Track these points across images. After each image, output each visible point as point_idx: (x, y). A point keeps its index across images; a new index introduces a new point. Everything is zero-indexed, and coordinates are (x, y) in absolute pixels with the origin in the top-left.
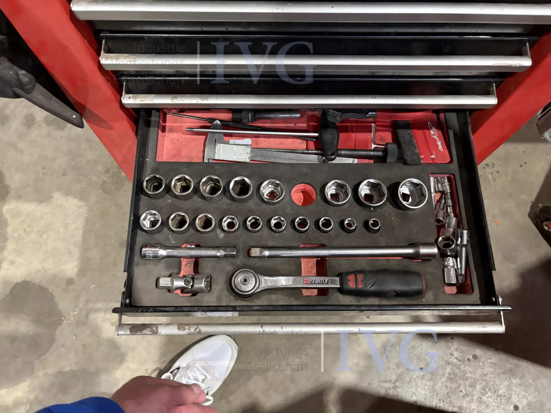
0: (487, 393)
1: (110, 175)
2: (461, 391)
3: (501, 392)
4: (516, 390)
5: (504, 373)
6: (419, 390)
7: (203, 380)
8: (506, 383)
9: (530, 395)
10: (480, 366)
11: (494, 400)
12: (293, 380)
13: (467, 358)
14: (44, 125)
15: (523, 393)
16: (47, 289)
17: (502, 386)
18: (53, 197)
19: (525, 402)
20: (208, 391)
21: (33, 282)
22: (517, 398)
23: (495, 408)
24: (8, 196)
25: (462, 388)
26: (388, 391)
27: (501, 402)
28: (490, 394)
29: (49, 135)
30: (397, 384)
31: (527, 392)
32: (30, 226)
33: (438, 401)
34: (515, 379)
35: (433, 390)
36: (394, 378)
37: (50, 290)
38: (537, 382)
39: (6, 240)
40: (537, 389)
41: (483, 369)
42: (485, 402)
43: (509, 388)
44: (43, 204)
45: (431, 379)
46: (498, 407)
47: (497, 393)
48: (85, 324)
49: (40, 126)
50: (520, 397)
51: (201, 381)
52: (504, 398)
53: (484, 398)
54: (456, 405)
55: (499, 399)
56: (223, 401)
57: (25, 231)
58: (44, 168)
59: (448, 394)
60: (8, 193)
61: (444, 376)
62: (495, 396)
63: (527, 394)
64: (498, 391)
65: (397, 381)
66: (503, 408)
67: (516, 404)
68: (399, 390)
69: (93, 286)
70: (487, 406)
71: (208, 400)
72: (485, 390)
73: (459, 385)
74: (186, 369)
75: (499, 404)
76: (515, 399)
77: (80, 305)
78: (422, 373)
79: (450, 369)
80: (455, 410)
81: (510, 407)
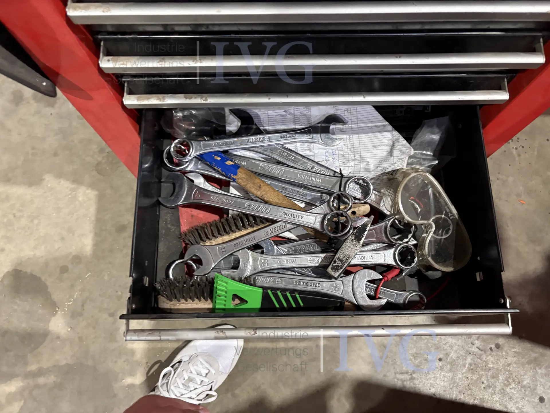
0: (510, 384)
1: (105, 155)
2: (483, 383)
3: (525, 383)
4: (542, 380)
5: (529, 363)
6: (438, 382)
7: (207, 374)
8: (531, 373)
10: (503, 356)
11: (517, 391)
12: (303, 373)
13: (489, 348)
14: (32, 102)
15: (549, 384)
16: (40, 278)
17: (526, 377)
18: (44, 180)
20: (212, 386)
21: (25, 271)
22: (543, 389)
23: (519, 400)
25: (483, 379)
26: (405, 383)
27: (525, 393)
28: (513, 385)
29: (38, 112)
30: (414, 375)
32: (20, 211)
33: (458, 394)
34: (540, 368)
35: (453, 381)
37: (43, 279)
41: (506, 358)
42: (508, 394)
43: (534, 378)
44: (33, 187)
45: (451, 370)
46: (522, 398)
47: (520, 384)
48: (81, 315)
49: (28, 103)
50: (545, 388)
51: (204, 375)
52: (529, 389)
53: (508, 390)
54: (477, 397)
55: (523, 390)
56: (229, 395)
57: (15, 216)
58: (33, 148)
59: (468, 385)
61: (465, 366)
62: (519, 387)
64: (523, 381)
65: (414, 372)
66: (528, 401)
67: (541, 396)
68: (416, 382)
69: (88, 274)
70: (511, 398)
71: (212, 396)
72: (508, 381)
73: (481, 376)
74: (188, 362)
75: (523, 396)
76: (540, 391)
77: (75, 295)
78: (440, 364)
79: (471, 360)
80: (477, 402)
81: (535, 399)
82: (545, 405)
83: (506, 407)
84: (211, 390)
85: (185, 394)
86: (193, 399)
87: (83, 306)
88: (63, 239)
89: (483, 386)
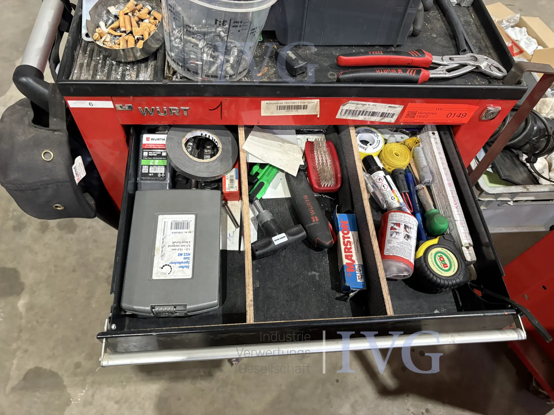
87: (93, 396)
88: (78, 339)
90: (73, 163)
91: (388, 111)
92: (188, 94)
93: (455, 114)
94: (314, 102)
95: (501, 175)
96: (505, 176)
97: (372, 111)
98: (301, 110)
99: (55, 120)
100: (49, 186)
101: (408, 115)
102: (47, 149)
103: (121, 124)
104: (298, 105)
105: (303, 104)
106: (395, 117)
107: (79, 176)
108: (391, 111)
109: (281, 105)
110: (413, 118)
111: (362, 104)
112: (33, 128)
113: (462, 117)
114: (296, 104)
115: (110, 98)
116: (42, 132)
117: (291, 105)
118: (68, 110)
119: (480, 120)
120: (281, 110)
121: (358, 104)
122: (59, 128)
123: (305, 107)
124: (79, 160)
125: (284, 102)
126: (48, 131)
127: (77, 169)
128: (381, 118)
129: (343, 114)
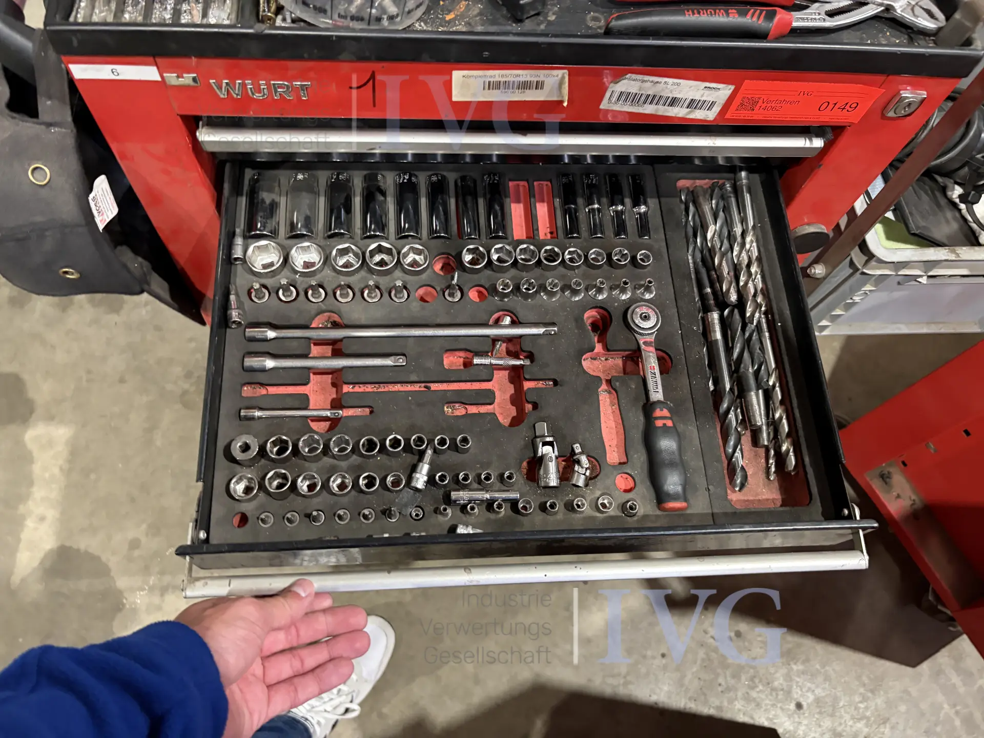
0: (757, 687)
2: (720, 685)
3: (776, 684)
4: (798, 679)
6: (660, 686)
8: (783, 671)
9: (817, 687)
11: (767, 696)
12: (477, 681)
14: (87, 307)
15: (809, 685)
16: (99, 558)
17: (778, 675)
18: (105, 416)
19: (811, 697)
20: (352, 697)
21: (76, 547)
22: (800, 692)
23: (769, 707)
24: (34, 415)
25: (721, 680)
26: (617, 690)
27: (777, 697)
28: (761, 687)
29: (96, 321)
30: (629, 678)
31: (814, 683)
32: (68, 461)
33: (688, 701)
34: (795, 664)
35: (680, 683)
36: (624, 670)
37: (104, 559)
38: (827, 668)
39: (31, 484)
40: (827, 678)
42: (754, 699)
43: (788, 677)
44: (89, 427)
45: (677, 670)
46: (773, 705)
47: (770, 685)
48: (159, 608)
50: (803, 690)
52: (782, 692)
53: (754, 694)
54: (713, 705)
55: (774, 693)
59: (701, 689)
60: (32, 411)
61: (695, 663)
62: (769, 689)
63: (813, 686)
64: (773, 682)
65: (628, 674)
66: (781, 708)
67: (798, 700)
68: (631, 687)
69: (170, 550)
70: (758, 705)
71: (354, 710)
72: (753, 682)
73: (717, 675)
75: (774, 702)
76: (797, 694)
77: (152, 580)
78: (664, 661)
79: (704, 653)
80: (712, 712)
81: (790, 705)
82: (804, 714)
83: (752, 718)
84: (351, 702)
85: (316, 706)
86: (329, 712)
87: (162, 595)
88: (133, 500)
89: (720, 689)
90: (91, 189)
91: (702, 96)
92: (306, 55)
93: (835, 104)
94: (557, 76)
95: (910, 226)
96: (918, 228)
97: (671, 96)
98: (531, 91)
99: (49, 103)
100: (47, 233)
101: (742, 104)
102: (38, 160)
103: (179, 113)
104: (525, 81)
105: (536, 79)
106: (716, 109)
107: (103, 214)
108: (709, 96)
109: (492, 80)
110: (750, 112)
111: (652, 82)
112: (9, 118)
113: (850, 109)
114: (522, 79)
115: (151, 59)
116: (25, 127)
117: (511, 79)
118: (72, 83)
119: (883, 117)
120: (491, 91)
121: (643, 81)
122: (57, 119)
123: (539, 85)
124: (101, 183)
125: (496, 75)
126: (38, 126)
127: (99, 200)
128: (689, 110)
129: (614, 99)
